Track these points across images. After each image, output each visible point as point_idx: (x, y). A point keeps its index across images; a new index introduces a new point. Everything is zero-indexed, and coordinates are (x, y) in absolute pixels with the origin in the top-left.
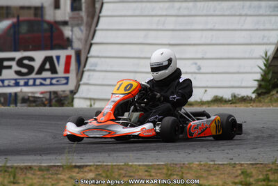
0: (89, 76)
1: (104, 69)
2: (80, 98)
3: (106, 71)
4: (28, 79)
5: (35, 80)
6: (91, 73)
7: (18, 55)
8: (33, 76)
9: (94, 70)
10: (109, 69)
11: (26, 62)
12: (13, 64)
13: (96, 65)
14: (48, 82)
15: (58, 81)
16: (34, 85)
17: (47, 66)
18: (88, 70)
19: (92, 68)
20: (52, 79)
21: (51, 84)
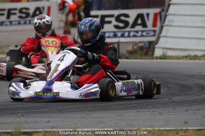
0: (167, 30)
1: (179, 24)
2: (160, 48)
3: (180, 26)
4: (124, 32)
5: (129, 32)
6: (169, 28)
7: (116, 13)
8: (128, 29)
9: (171, 26)
10: (183, 24)
11: (123, 18)
12: (113, 19)
13: (173, 21)
14: (140, 34)
15: (147, 34)
16: (129, 36)
17: (139, 21)
18: (167, 25)
19: (170, 24)
20: (143, 31)
21: (142, 36)
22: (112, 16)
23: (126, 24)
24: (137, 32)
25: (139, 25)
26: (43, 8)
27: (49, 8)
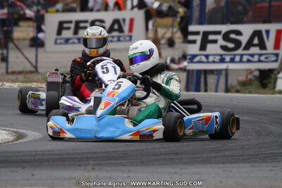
22: (218, 33)
23: (238, 44)
24: (252, 55)
25: (255, 45)
26: (124, 20)
27: (132, 21)
